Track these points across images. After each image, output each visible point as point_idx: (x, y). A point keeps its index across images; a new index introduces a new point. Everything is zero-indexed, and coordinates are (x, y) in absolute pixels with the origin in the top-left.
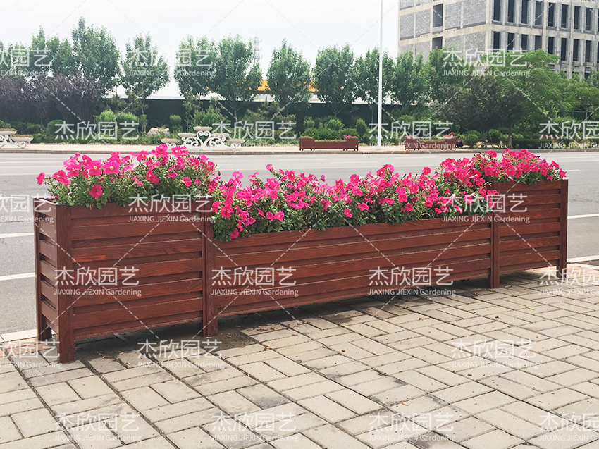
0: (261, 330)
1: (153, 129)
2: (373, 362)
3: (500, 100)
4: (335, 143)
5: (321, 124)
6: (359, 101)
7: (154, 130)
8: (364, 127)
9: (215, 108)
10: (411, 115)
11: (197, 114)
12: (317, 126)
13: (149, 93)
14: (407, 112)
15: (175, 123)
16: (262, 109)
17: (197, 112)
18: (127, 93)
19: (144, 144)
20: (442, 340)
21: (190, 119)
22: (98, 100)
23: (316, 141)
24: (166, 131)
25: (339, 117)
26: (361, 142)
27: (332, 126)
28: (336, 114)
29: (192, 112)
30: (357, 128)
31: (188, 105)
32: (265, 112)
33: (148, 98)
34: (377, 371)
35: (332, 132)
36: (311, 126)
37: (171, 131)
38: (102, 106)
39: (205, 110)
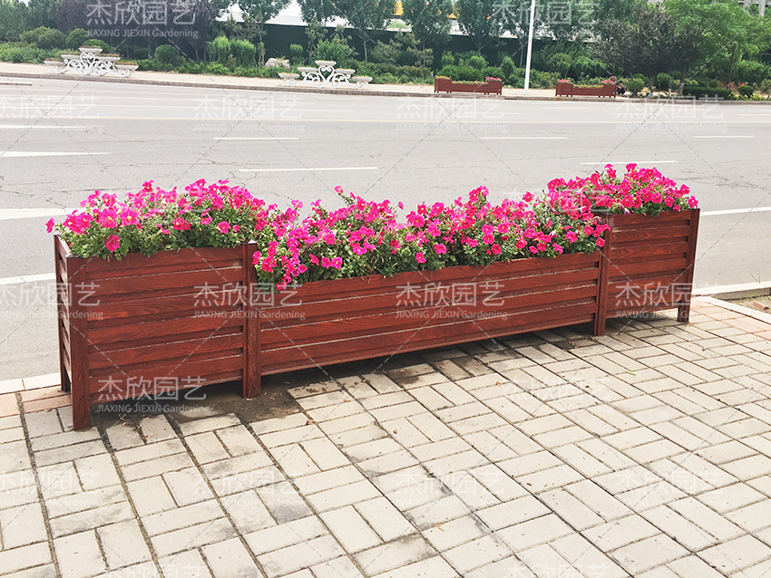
0: (311, 391)
1: (271, 59)
2: (423, 453)
3: (673, 40)
4: (475, 85)
5: (461, 60)
6: (507, 34)
7: (272, 62)
8: (511, 66)
9: (341, 38)
10: (567, 53)
11: (321, 44)
12: (456, 63)
13: (268, 18)
14: (562, 49)
15: (295, 53)
16: (395, 40)
17: (321, 42)
18: (244, 16)
19: (261, 77)
20: (513, 421)
21: (313, 49)
22: (211, 23)
23: (454, 82)
24: (286, 62)
25: (483, 52)
26: (507, 84)
27: (474, 64)
28: (480, 49)
29: (316, 42)
30: (503, 67)
31: (311, 34)
32: (399, 45)
33: (267, 22)
34: (424, 468)
35: (474, 70)
36: (449, 63)
37: (291, 63)
38: (215, 30)
39: (330, 41)
